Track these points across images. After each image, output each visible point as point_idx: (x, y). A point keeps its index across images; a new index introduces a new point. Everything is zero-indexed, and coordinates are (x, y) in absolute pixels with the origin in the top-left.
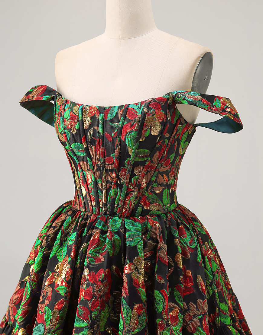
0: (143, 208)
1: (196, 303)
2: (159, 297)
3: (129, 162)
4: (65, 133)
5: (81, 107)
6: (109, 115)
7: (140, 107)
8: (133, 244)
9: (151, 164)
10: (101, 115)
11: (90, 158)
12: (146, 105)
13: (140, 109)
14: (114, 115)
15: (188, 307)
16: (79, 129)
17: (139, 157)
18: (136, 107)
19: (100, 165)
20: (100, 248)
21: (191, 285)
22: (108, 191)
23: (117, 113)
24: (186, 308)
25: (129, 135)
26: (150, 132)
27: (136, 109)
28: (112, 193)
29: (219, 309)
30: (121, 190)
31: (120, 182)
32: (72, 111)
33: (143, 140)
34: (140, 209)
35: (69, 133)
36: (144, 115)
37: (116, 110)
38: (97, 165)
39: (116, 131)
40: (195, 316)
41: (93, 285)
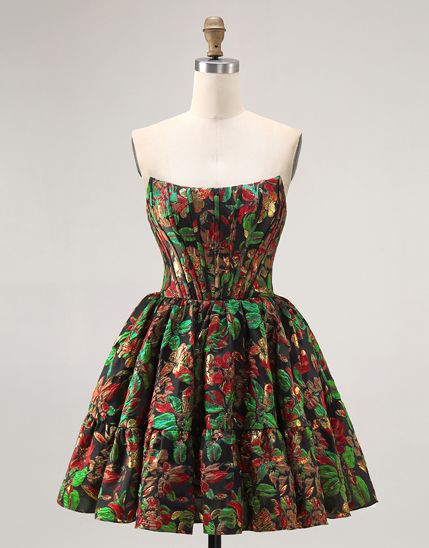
0: (254, 290)
1: (313, 380)
2: (285, 375)
3: (244, 245)
4: (173, 217)
5: (189, 190)
6: (225, 197)
7: (255, 188)
8: (255, 326)
9: (262, 247)
10: (216, 197)
11: (202, 242)
12: (261, 186)
13: (256, 190)
14: (230, 196)
15: (307, 385)
16: (190, 212)
17: (254, 240)
18: (251, 188)
19: (214, 250)
20: (219, 333)
21: (306, 363)
22: (221, 276)
23: (232, 194)
24: (305, 386)
25: (247, 217)
26: (268, 213)
27: (252, 190)
28: (226, 277)
29: (329, 386)
30: (235, 274)
31: (234, 266)
32: (178, 193)
33: (261, 221)
34: (252, 291)
35: (178, 217)
36: (261, 196)
37: (230, 192)
38: (211, 250)
39: (232, 213)
40: (313, 393)
41: (221, 369)
